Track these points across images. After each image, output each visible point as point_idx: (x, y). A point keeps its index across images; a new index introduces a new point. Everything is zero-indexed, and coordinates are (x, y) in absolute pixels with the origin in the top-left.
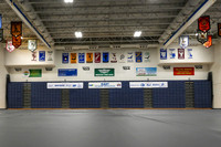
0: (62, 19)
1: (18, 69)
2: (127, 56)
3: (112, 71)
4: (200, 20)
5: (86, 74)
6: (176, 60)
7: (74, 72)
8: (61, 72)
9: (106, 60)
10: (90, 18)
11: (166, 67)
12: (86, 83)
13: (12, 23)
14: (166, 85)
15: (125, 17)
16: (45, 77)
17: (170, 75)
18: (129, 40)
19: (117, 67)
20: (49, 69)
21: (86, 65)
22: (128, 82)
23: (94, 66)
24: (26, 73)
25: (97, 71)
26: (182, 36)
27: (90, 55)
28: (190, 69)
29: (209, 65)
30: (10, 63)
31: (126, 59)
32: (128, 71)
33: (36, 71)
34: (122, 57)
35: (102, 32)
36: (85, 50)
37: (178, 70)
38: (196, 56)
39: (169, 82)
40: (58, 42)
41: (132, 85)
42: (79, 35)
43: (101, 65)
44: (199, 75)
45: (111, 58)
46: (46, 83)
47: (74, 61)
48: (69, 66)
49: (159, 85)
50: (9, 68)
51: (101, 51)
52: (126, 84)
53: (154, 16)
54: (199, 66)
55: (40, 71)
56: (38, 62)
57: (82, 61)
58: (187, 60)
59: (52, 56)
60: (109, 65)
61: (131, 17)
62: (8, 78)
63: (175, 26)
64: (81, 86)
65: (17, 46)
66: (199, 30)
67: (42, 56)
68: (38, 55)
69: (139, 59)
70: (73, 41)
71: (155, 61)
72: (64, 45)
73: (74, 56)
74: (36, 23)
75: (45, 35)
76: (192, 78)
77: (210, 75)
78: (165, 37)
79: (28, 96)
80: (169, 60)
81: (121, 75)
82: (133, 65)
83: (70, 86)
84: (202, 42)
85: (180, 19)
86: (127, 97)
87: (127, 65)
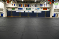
1: (9, 8)
2: (33, 5)
3: (30, 9)
5: (24, 9)
6: (44, 7)
7: (22, 9)
8: (19, 9)
9: (29, 6)
11: (41, 8)
12: (24, 11)
14: (41, 12)
17: (42, 10)
18: (34, 2)
20: (16, 8)
22: (33, 11)
23: (26, 7)
24: (11, 9)
25: (27, 9)
26: (45, 2)
27: (25, 5)
28: (46, 9)
29: (50, 8)
31: (33, 6)
34: (32, 6)
37: (44, 9)
38: (48, 6)
41: (34, 12)
43: (28, 7)
44: (48, 10)
45: (30, 6)
49: (40, 12)
50: (7, 8)
51: (28, 4)
52: (33, 12)
54: (48, 8)
55: (14, 8)
58: (46, 7)
60: (29, 7)
62: (7, 10)
64: (23, 12)
65: (8, 3)
67: (14, 5)
68: (13, 5)
69: (36, 6)
70: (21, 2)
73: (22, 5)
77: (50, 10)
78: (41, 2)
79: (12, 14)
80: (42, 7)
81: (32, 10)
82: (35, 7)
83: (21, 12)
84: (49, 3)
87: (33, 7)
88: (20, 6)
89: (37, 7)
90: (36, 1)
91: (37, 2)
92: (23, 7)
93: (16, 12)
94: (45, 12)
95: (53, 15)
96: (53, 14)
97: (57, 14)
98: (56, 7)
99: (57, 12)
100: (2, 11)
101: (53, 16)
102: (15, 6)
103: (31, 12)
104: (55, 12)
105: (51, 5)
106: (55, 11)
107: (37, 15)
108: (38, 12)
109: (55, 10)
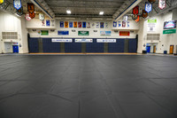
1: (34, 30)
2: (96, 24)
3: (88, 33)
5: (73, 34)
6: (121, 28)
7: (67, 33)
8: (60, 33)
9: (84, 26)
11: (116, 31)
12: (73, 39)
13: (28, 4)
14: (115, 41)
16: (50, 35)
17: (117, 36)
18: (97, 15)
19: (91, 30)
20: (53, 30)
21: (73, 29)
23: (78, 29)
24: (39, 33)
25: (79, 32)
26: (125, 15)
27: (75, 23)
28: (127, 33)
29: (137, 31)
31: (95, 26)
32: (96, 33)
33: (45, 32)
34: (93, 25)
35: (82, 10)
36: (73, 20)
37: (122, 33)
38: (131, 26)
39: (117, 39)
40: (57, 15)
41: (98, 41)
43: (82, 29)
44: (132, 36)
45: (87, 25)
46: (50, 39)
47: (66, 26)
48: (64, 29)
49: (112, 41)
50: (29, 30)
51: (82, 21)
52: (95, 40)
54: (132, 31)
55: (47, 32)
56: (46, 27)
57: (71, 26)
58: (126, 28)
59: (54, 23)
60: (86, 29)
62: (29, 35)
63: (122, 10)
64: (71, 41)
67: (48, 23)
68: (45, 22)
69: (102, 26)
70: (65, 15)
71: (110, 28)
73: (66, 23)
76: (128, 37)
77: (137, 36)
78: (116, 15)
79: (41, 46)
80: (118, 28)
81: (92, 35)
82: (99, 29)
83: (65, 41)
84: (134, 19)
85: (124, 6)
86: (95, 47)
87: (96, 29)
88: (61, 25)
89: (105, 29)
90: (101, 13)
91: (106, 16)
92: (69, 29)
93: (53, 40)
95: (145, 49)
96: (144, 46)
97: (154, 47)
98: (151, 29)
99: (154, 41)
100: (16, 38)
101: (144, 52)
102: (51, 27)
103: (89, 41)
104: (150, 41)
105: (140, 23)
106: (150, 39)
107: (106, 47)
108: (108, 41)
109: (149, 36)
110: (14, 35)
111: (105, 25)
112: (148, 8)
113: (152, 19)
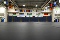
0: (20, 2)
1: (10, 13)
3: (31, 14)
4: (49, 3)
6: (44, 12)
7: (23, 14)
8: (20, 14)
10: (27, 2)
11: (42, 13)
12: (25, 16)
13: (9, 3)
15: (34, 2)
16: (17, 15)
17: (43, 15)
18: (35, 7)
19: (32, 13)
20: (17, 13)
21: (25, 12)
23: (27, 12)
24: (12, 14)
25: (28, 14)
26: (46, 7)
29: (51, 13)
30: (8, 12)
31: (34, 11)
32: (34, 14)
33: (14, 13)
35: (29, 5)
37: (45, 14)
38: (48, 11)
39: (43, 16)
40: (19, 7)
41: (35, 17)
42: (24, 6)
43: (29, 12)
44: (49, 15)
45: (31, 11)
47: (23, 11)
48: (22, 12)
49: (41, 17)
50: (8, 13)
51: (29, 9)
53: (40, 2)
54: (49, 13)
55: (15, 13)
56: (15, 11)
57: (25, 11)
58: (46, 12)
59: (18, 10)
61: (35, 2)
62: (8, 15)
63: (44, 5)
65: (10, 8)
66: (49, 6)
68: (15, 10)
70: (23, 7)
71: (40, 12)
72: (21, 8)
73: (23, 10)
74: (15, 3)
75: (17, 5)
76: (47, 15)
77: (51, 15)
78: (42, 7)
79: (13, 19)
80: (43, 12)
82: (36, 12)
83: (22, 17)
84: (50, 8)
85: (45, 3)
86: (34, 19)
88: (21, 11)
89: (38, 12)
91: (38, 7)
93: (17, 17)
94: (46, 17)
96: (54, 18)
98: (57, 12)
100: (3, 16)
103: (32, 17)
105: (52, 10)
108: (39, 17)
109: (56, 15)
110: (3, 15)
111: (38, 11)
112: (55, 3)
113: (57, 8)
